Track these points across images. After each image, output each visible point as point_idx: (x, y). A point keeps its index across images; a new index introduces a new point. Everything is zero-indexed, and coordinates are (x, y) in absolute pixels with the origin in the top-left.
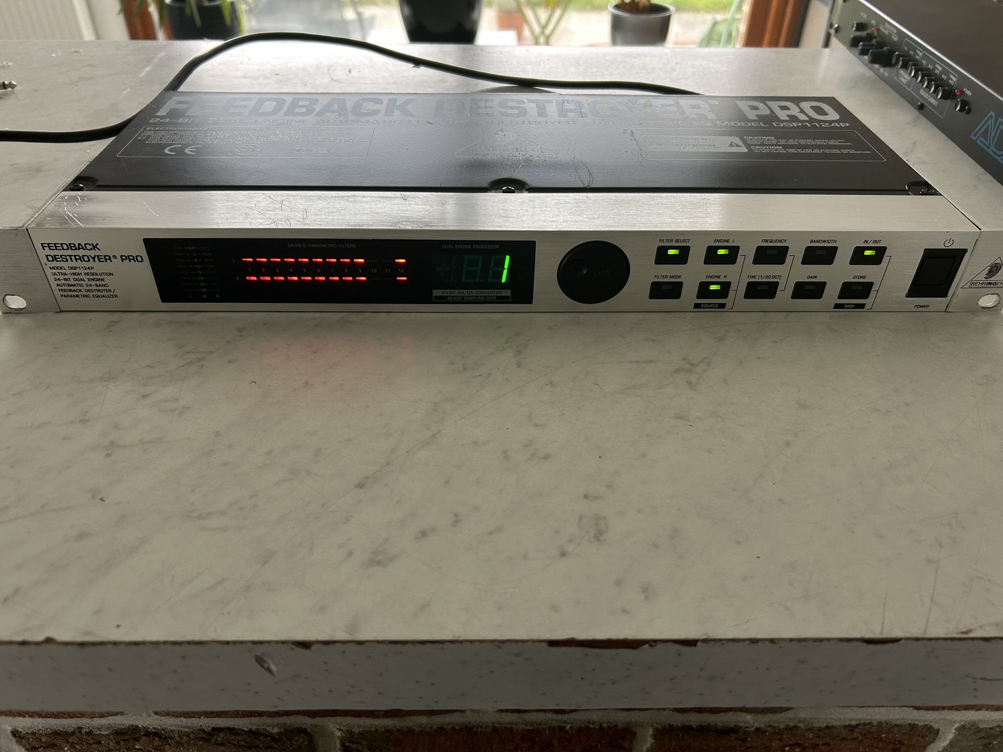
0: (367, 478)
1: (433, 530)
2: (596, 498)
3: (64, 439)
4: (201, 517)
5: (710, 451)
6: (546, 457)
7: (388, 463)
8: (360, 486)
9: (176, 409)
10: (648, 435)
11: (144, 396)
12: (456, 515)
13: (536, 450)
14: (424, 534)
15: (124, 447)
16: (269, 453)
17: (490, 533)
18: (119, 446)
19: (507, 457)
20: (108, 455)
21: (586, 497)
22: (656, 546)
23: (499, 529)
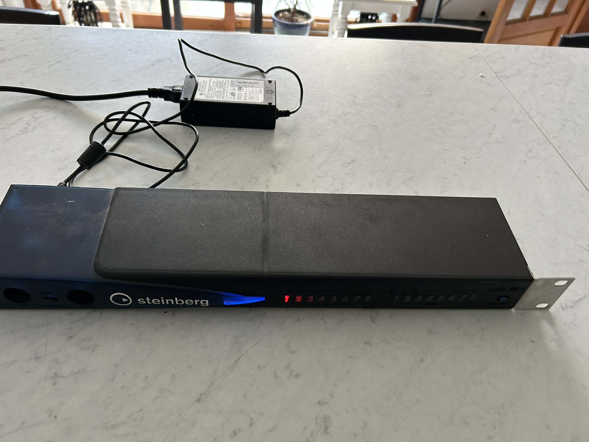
0: (202, 395)
1: (240, 430)
2: (324, 404)
3: (27, 372)
4: (113, 427)
5: (382, 367)
6: (298, 376)
7: (212, 383)
8: (198, 400)
9: (90, 347)
10: (351, 357)
11: (70, 338)
12: (251, 419)
13: (292, 370)
14: (235, 433)
15: (63, 377)
16: (147, 378)
17: (270, 431)
18: (60, 377)
19: (276, 376)
20: (54, 384)
21: (319, 403)
22: (355, 435)
23: (274, 428)
